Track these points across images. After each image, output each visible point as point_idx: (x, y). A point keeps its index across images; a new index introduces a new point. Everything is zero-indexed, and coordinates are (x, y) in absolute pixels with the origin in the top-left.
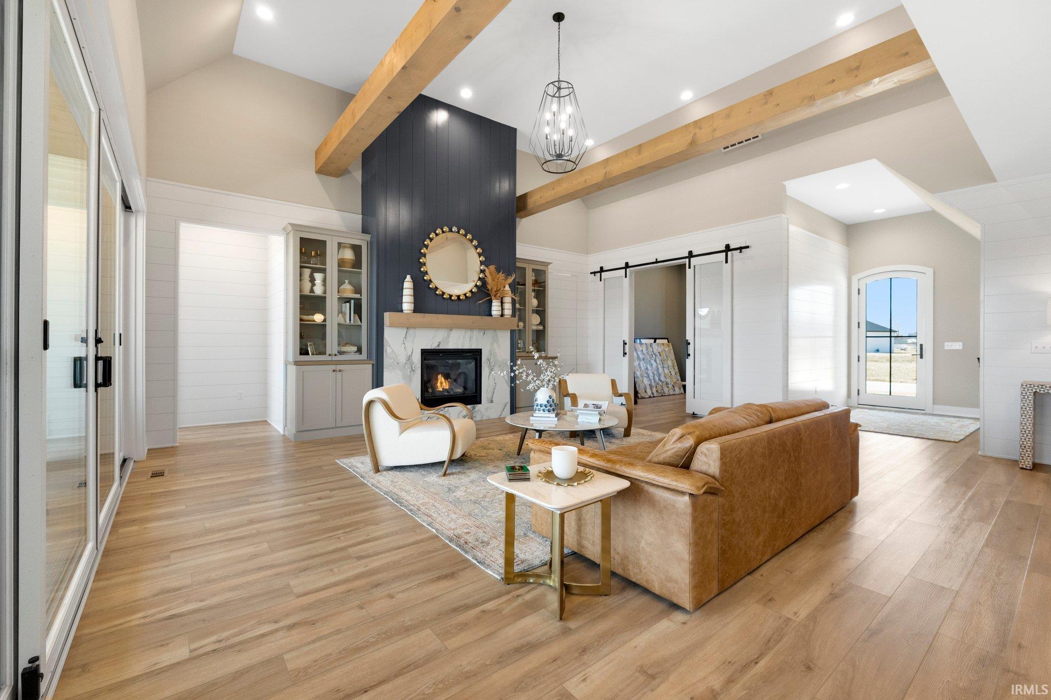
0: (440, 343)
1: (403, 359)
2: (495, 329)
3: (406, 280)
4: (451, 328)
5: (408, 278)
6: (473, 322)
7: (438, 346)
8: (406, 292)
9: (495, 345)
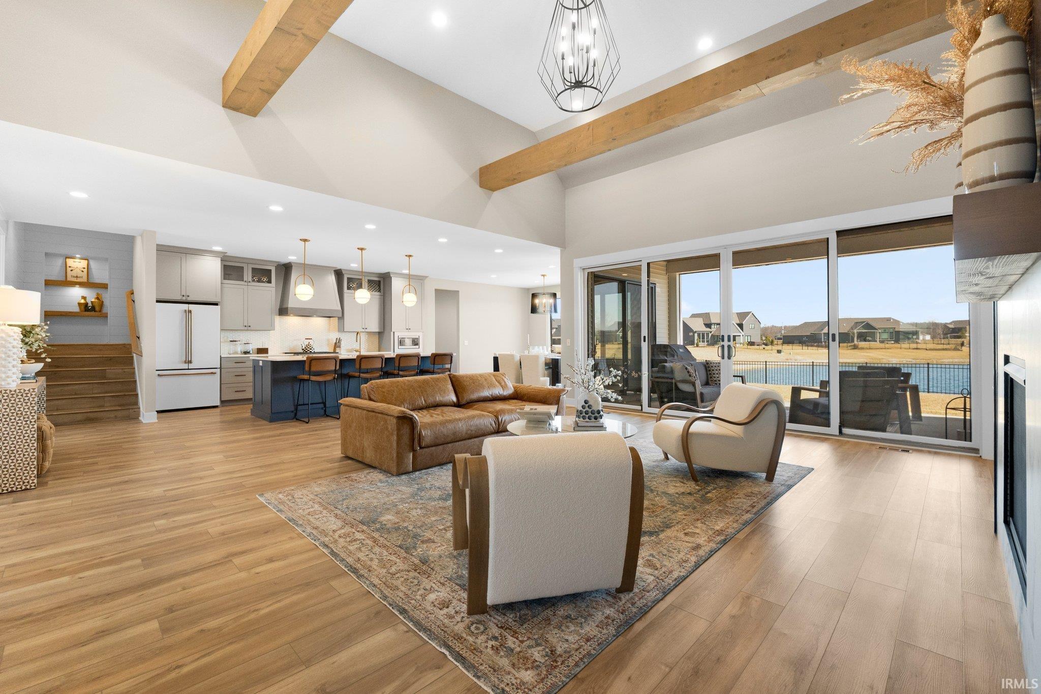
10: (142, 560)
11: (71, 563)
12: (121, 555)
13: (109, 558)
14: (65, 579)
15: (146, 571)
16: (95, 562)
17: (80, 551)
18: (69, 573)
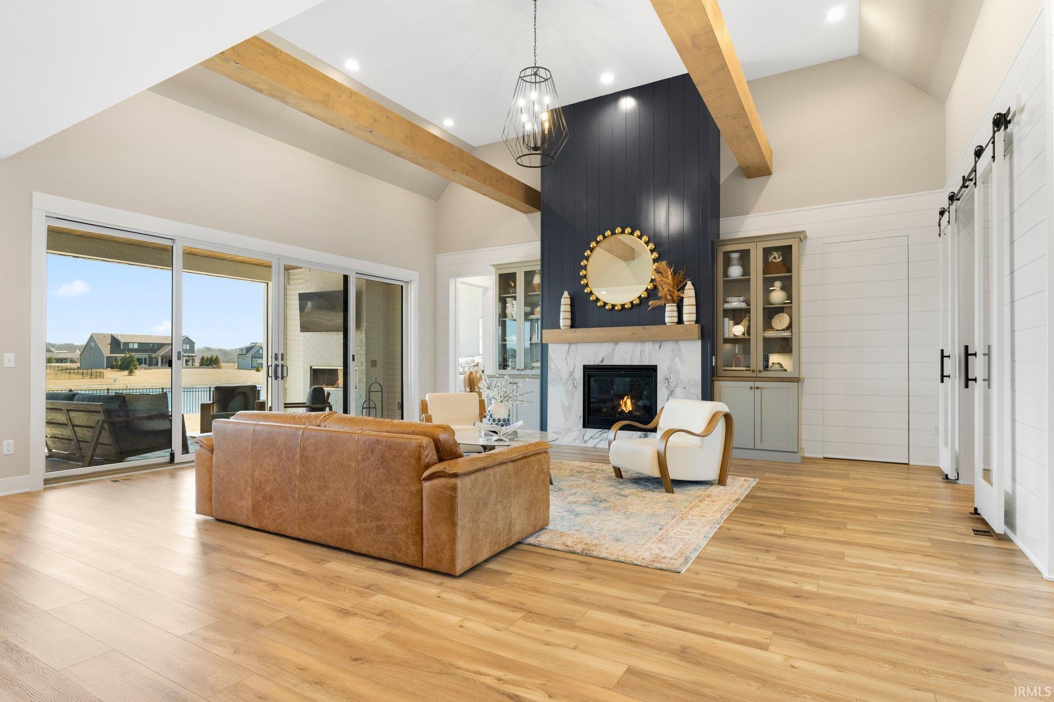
0: (603, 358)
1: (565, 375)
2: (677, 341)
3: (563, 296)
4: (616, 342)
5: (566, 294)
6: (632, 334)
7: (602, 361)
8: (562, 308)
9: (677, 360)
10: (844, 559)
11: (905, 580)
12: (861, 571)
13: (872, 572)
14: (907, 569)
15: (844, 551)
16: (884, 573)
17: (898, 590)
18: (905, 572)
